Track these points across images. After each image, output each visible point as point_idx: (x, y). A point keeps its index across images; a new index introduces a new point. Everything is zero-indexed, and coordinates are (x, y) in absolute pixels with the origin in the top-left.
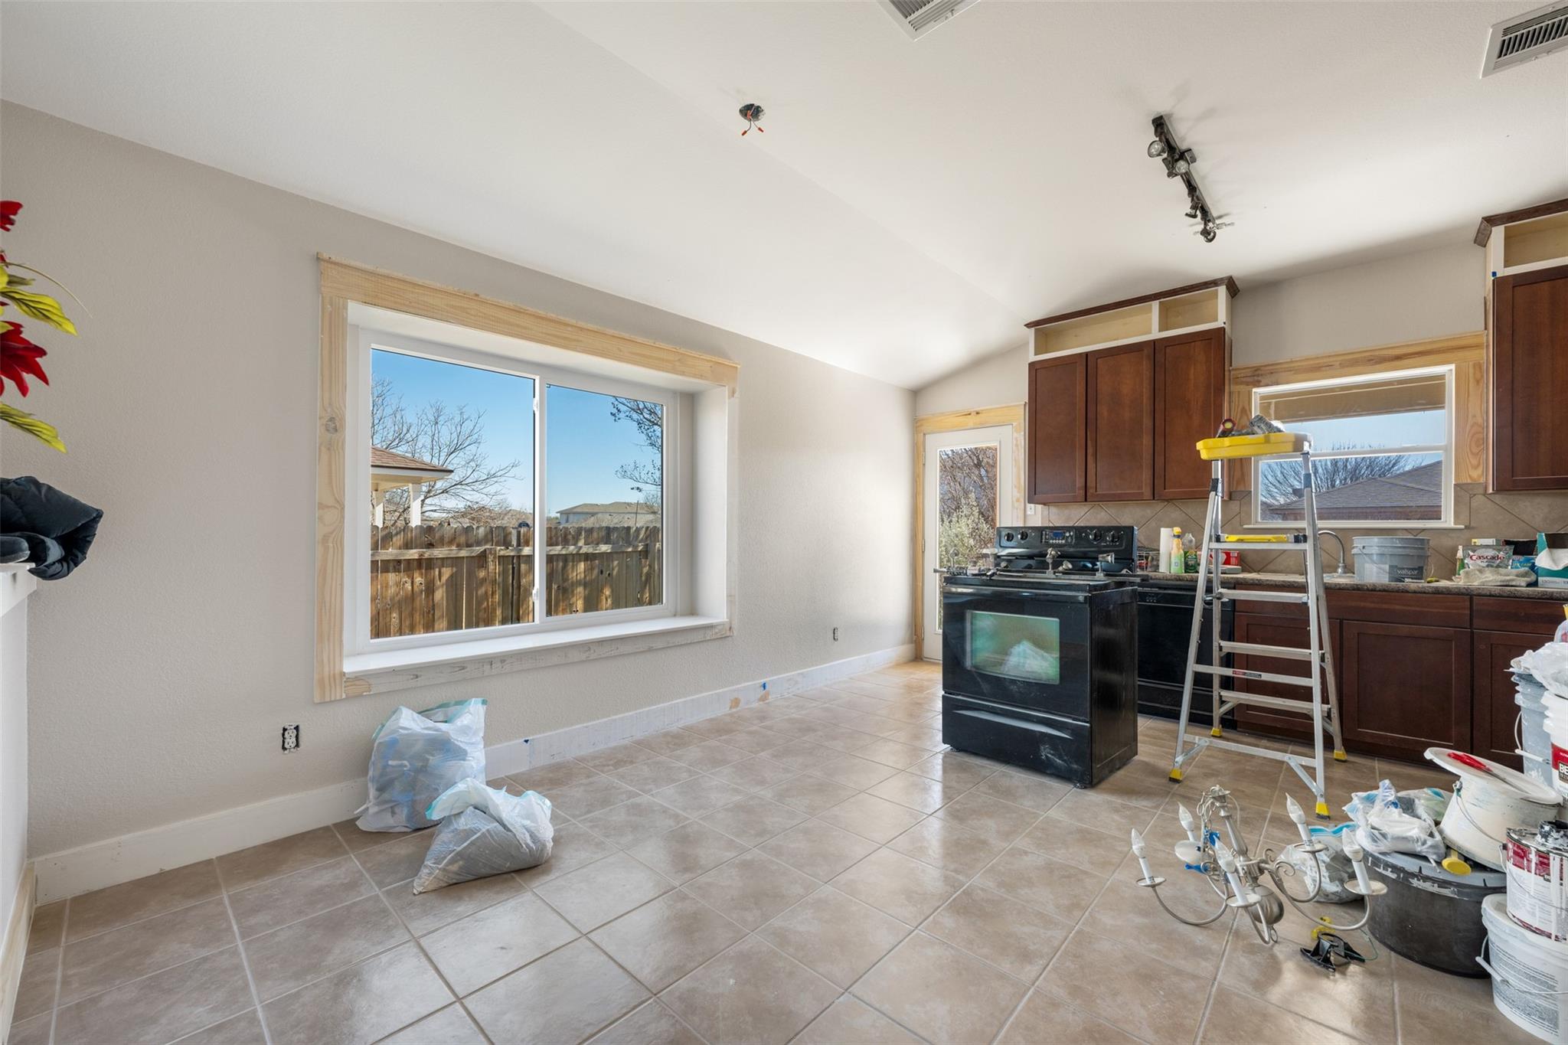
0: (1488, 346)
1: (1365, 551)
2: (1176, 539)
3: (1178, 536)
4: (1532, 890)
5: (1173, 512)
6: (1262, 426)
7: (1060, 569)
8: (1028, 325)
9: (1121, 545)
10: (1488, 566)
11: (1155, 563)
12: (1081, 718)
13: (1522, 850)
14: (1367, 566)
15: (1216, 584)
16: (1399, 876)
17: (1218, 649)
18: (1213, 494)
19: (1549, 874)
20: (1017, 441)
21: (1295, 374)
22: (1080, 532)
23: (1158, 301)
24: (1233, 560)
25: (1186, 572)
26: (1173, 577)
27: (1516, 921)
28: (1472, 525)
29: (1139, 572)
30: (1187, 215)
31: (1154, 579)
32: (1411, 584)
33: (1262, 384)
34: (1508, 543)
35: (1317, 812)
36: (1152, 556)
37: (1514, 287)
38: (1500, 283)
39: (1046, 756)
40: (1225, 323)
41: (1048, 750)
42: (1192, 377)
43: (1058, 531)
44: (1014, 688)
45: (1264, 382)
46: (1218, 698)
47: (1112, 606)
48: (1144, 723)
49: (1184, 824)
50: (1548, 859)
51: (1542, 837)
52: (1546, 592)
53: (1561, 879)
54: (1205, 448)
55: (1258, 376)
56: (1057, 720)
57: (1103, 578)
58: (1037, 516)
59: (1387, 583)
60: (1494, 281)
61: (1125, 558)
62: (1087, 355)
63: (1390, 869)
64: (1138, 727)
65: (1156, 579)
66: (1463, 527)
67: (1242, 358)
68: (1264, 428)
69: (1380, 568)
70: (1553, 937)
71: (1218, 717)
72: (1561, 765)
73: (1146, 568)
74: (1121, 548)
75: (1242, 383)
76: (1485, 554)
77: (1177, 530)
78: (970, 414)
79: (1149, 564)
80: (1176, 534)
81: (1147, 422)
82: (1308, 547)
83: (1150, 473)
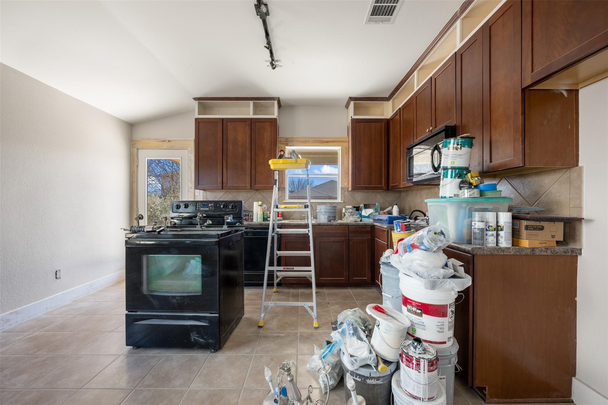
0: (349, 142)
1: (321, 211)
2: (260, 207)
3: (261, 206)
4: (414, 378)
5: (258, 195)
6: (295, 155)
7: (205, 224)
8: (195, 99)
9: (236, 210)
10: (351, 215)
11: (252, 217)
12: (214, 312)
13: (410, 358)
14: (321, 216)
15: (276, 226)
16: (362, 379)
17: (276, 255)
18: (275, 186)
19: (420, 369)
20: (190, 158)
21: (299, 143)
22: (216, 203)
23: (252, 101)
24: (280, 215)
25: (264, 221)
26: (259, 224)
27: (407, 393)
28: (345, 201)
29: (245, 223)
30: (265, 46)
31: (251, 225)
32: (334, 223)
33: (289, 145)
34: (354, 207)
35: (314, 326)
36: (250, 215)
37: (356, 122)
38: (353, 120)
39: (194, 339)
40: (277, 117)
41: (195, 335)
42: (265, 137)
43: (204, 203)
44: (174, 301)
45: (289, 144)
46: (276, 276)
47: (231, 243)
48: (248, 292)
49: (267, 378)
50: (420, 362)
51: (414, 349)
52: (365, 223)
53: (424, 371)
54: (272, 163)
55: (287, 141)
56: (200, 316)
57: (227, 229)
58: (200, 196)
59: (327, 222)
60: (351, 119)
61: (238, 217)
62: (223, 119)
63: (358, 377)
64: (245, 295)
65: (252, 225)
66: (343, 202)
67: (283, 133)
68: (295, 156)
69: (325, 217)
70: (421, 399)
71: (276, 284)
72: (408, 305)
73: (248, 220)
74: (236, 212)
75: (282, 144)
76: (350, 211)
77: (260, 203)
78: (165, 141)
79: (249, 218)
80: (260, 205)
81: (248, 154)
82: (308, 210)
83: (250, 178)
